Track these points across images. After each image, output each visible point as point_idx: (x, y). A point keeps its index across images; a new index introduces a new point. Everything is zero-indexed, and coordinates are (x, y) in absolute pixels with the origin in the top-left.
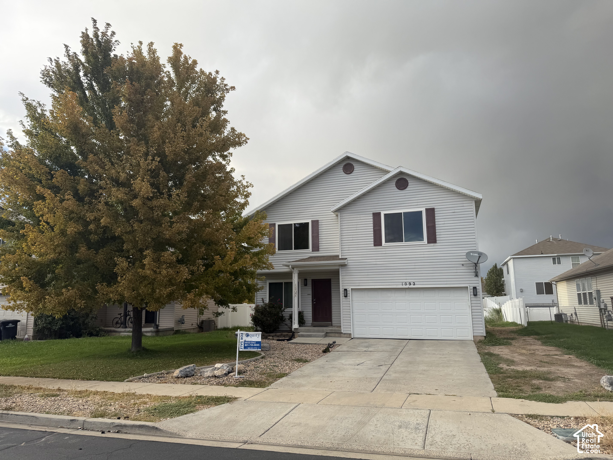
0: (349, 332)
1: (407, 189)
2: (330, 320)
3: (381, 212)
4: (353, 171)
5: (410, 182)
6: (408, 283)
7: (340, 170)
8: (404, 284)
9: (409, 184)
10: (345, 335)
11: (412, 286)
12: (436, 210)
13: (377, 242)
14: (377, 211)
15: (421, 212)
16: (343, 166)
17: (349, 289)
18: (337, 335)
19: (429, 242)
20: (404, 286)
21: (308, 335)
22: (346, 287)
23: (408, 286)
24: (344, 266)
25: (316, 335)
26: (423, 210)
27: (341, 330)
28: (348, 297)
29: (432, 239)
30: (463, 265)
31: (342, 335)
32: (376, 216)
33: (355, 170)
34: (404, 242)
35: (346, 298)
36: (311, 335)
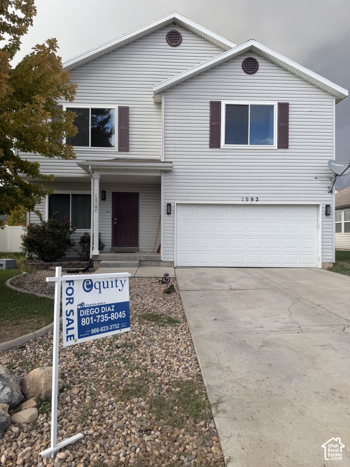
0: (172, 260)
1: (256, 74)
2: (136, 244)
3: (222, 101)
4: (180, 43)
5: (262, 65)
6: (250, 199)
7: (162, 38)
8: (244, 199)
9: (260, 67)
10: (166, 264)
11: (254, 202)
12: (290, 106)
13: (214, 143)
14: (216, 99)
15: (272, 107)
16: (166, 34)
17: (174, 203)
18: (154, 263)
19: (279, 147)
20: (245, 203)
21: (114, 264)
22: (169, 202)
23: (249, 202)
24: (168, 171)
25: (127, 264)
26: (276, 104)
27: (160, 257)
28: (172, 215)
29: (284, 143)
30: (316, 178)
31: (161, 263)
32: (215, 106)
33: (183, 41)
34: (249, 145)
35: (169, 215)
36: (120, 264)
